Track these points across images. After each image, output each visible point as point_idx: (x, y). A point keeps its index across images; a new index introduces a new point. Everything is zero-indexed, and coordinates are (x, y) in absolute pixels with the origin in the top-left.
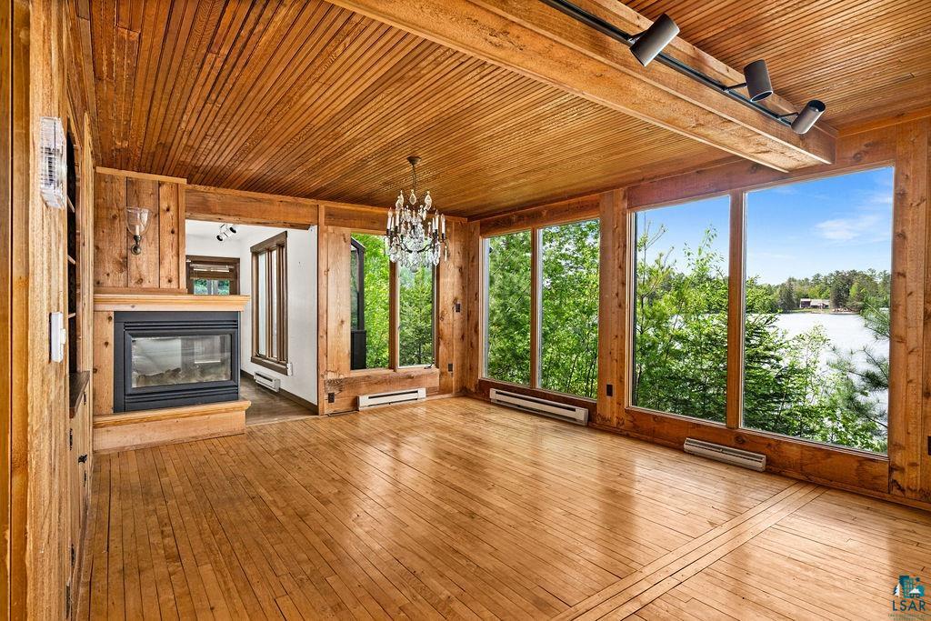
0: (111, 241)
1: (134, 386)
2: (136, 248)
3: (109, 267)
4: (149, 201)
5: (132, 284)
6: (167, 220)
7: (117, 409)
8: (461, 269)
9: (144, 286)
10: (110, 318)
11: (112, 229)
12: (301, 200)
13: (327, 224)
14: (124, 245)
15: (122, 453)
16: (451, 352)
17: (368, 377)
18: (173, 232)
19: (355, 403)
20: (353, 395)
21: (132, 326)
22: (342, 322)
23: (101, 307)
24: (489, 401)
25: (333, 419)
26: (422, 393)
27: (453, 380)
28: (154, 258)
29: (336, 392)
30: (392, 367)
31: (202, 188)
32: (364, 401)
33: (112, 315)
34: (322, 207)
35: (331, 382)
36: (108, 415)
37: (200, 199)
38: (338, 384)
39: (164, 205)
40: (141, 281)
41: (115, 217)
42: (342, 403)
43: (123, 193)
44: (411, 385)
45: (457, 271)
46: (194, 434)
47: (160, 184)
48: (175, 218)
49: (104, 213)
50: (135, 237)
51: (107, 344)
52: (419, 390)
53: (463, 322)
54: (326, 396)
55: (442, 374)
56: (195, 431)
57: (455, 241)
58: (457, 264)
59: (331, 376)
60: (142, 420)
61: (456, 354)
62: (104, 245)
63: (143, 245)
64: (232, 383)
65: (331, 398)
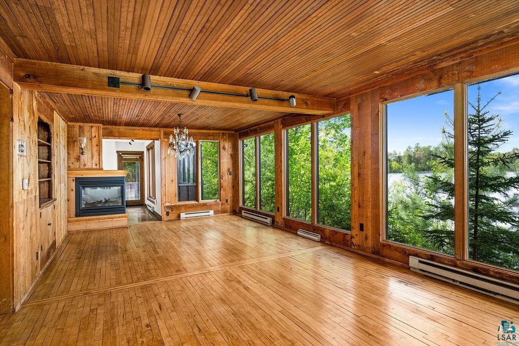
0: (73, 151)
1: (83, 206)
2: (83, 153)
3: (72, 160)
4: (87, 134)
5: (82, 167)
6: (95, 141)
7: (77, 216)
8: (231, 155)
9: (86, 167)
10: (73, 180)
11: (74, 146)
12: (152, 129)
13: (164, 138)
14: (79, 151)
15: (78, 232)
16: (227, 193)
17: (185, 205)
18: (97, 146)
19: (179, 216)
20: (178, 212)
21: (82, 183)
22: (172, 180)
23: (70, 176)
24: (242, 217)
25: (168, 223)
26: (211, 212)
27: (228, 207)
28: (90, 156)
29: (170, 211)
30: (197, 200)
31: (110, 127)
32: (183, 215)
33: (74, 179)
34: (162, 131)
35: (168, 207)
36: (73, 218)
37: (109, 131)
38: (171, 208)
39: (93, 135)
40: (85, 165)
41: (75, 141)
42: (173, 216)
43: (78, 132)
44: (207, 209)
45: (229, 156)
46: (106, 226)
47: (92, 127)
48: (98, 140)
49: (71, 140)
50: (82, 149)
51: (72, 190)
52: (210, 211)
53: (233, 180)
54: (166, 213)
55: (222, 204)
56: (106, 225)
57: (228, 142)
58: (229, 153)
59: (167, 204)
60: (85, 220)
61: (230, 195)
62: (71, 152)
63: (85, 151)
64: (122, 206)
65: (168, 214)
